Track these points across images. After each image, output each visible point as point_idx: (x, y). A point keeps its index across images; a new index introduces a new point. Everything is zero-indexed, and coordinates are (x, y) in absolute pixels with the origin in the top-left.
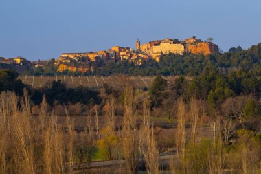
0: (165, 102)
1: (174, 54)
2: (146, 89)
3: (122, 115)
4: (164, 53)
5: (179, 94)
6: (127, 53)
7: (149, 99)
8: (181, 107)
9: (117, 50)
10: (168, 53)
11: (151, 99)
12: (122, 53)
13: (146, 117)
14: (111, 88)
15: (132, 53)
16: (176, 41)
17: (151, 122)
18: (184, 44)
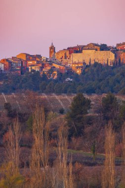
0: (87, 129)
1: (101, 65)
2: (62, 112)
3: (30, 147)
4: (88, 63)
5: (107, 119)
6: (38, 62)
7: (65, 126)
8: (110, 137)
9: (24, 58)
10: (93, 63)
11: (69, 124)
12: (30, 63)
13: (62, 150)
14: (15, 110)
15: (45, 62)
16: (104, 48)
17: (69, 156)
18: (115, 50)
